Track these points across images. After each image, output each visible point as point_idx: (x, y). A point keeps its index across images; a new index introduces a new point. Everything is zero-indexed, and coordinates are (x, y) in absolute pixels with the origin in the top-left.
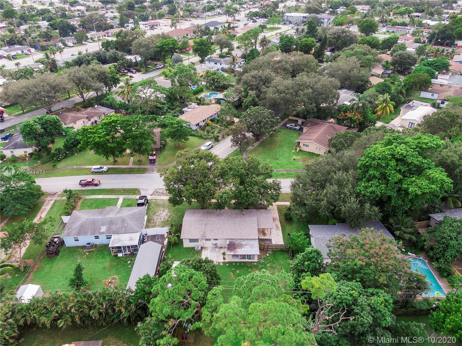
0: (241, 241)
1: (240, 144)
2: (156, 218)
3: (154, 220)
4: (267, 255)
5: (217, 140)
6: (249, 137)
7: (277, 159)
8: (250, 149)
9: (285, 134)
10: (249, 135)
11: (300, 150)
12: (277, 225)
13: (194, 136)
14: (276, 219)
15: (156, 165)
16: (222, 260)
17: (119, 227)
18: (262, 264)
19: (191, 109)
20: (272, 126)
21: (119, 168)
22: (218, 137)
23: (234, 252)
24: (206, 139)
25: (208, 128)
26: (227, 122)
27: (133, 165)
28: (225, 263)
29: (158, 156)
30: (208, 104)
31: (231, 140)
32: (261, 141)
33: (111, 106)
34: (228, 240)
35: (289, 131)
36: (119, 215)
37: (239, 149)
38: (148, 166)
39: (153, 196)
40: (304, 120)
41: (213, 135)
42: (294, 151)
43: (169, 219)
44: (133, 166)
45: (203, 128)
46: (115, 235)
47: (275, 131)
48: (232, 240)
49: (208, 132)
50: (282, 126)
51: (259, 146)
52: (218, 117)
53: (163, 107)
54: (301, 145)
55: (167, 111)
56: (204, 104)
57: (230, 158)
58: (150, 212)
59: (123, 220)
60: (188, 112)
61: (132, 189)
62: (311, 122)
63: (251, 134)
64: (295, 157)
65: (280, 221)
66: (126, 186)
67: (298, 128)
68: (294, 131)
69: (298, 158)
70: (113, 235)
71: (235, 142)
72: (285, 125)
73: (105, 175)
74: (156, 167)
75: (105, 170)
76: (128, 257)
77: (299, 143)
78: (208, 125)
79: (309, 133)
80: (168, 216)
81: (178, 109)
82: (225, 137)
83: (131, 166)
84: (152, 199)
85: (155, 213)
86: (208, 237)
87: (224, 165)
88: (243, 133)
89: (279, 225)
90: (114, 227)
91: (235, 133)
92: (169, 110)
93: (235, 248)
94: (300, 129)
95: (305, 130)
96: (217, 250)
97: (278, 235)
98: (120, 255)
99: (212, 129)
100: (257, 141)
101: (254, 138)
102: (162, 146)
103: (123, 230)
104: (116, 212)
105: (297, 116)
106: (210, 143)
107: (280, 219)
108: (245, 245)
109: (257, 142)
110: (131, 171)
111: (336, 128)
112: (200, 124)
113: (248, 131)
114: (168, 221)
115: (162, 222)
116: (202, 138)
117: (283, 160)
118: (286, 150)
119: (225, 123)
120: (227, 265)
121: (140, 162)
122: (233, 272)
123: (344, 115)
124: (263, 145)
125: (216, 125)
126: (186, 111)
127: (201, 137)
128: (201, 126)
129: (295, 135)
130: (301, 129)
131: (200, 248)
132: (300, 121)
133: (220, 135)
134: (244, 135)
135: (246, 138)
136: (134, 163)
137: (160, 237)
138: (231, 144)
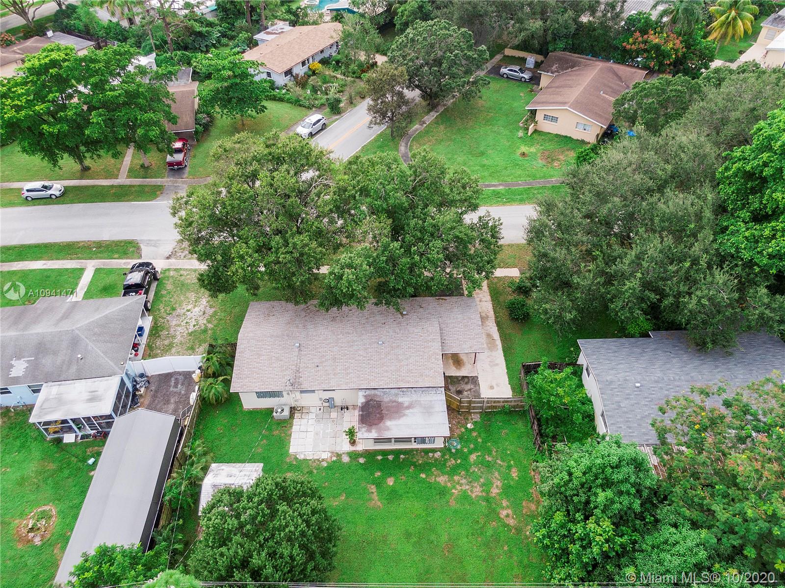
0: (397, 395)
1: (391, 119)
2: (174, 323)
3: (168, 330)
4: (469, 426)
5: (335, 108)
6: (413, 100)
7: (482, 154)
8: (417, 130)
9: (497, 91)
10: (413, 95)
11: (536, 131)
12: (489, 336)
13: (281, 100)
14: (487, 317)
15: (186, 175)
16: (346, 447)
17: (63, 362)
18: (454, 456)
19: (274, 36)
20: (468, 72)
21: (93, 186)
22: (338, 101)
23: (379, 431)
24: (309, 108)
25: (312, 81)
26: (360, 65)
27: (128, 177)
28: (354, 456)
29: (192, 153)
30: (315, 23)
31: (369, 110)
32: (441, 109)
33: (86, 33)
34: (361, 394)
35: (505, 84)
36: (66, 326)
37: (389, 131)
38: (165, 181)
39: (172, 260)
40: (540, 58)
41: (326, 97)
42: (521, 134)
43: (210, 326)
44: (128, 182)
45: (302, 83)
46: (50, 384)
47: (474, 83)
48: (373, 392)
49: (315, 90)
50: (490, 72)
51: (437, 122)
52: (339, 53)
53: (207, 32)
54: (539, 117)
55: (219, 41)
56: (305, 24)
57: (364, 159)
58: (161, 306)
59: (75, 342)
60: (266, 43)
61: (121, 242)
62: (559, 59)
63: (417, 92)
64: (524, 149)
65: (498, 324)
66: (107, 235)
67: (526, 76)
68: (518, 83)
69: (533, 150)
70: (45, 385)
71: (380, 112)
72: (495, 71)
73: (56, 206)
74: (183, 183)
75: (58, 193)
76: (88, 445)
77: (533, 113)
78: (314, 73)
79: (558, 87)
80: (207, 316)
81: (243, 35)
82: (354, 101)
83: (123, 180)
84: (169, 270)
85: (174, 309)
86: (306, 386)
87: (343, 178)
88: (398, 88)
89: (496, 336)
90: (48, 362)
91: (377, 90)
92: (224, 41)
93: (381, 419)
94: (531, 79)
95: (545, 80)
96: (334, 415)
97: (493, 364)
98: (69, 438)
99: (324, 83)
100: (430, 111)
101: (424, 103)
102: (201, 129)
103: (74, 369)
104: (61, 315)
105: (525, 46)
106: (318, 117)
107: (496, 317)
108: (408, 408)
109: (432, 114)
110: (121, 194)
111: (620, 73)
112: (295, 72)
113: (411, 85)
114: (205, 331)
115: (190, 334)
116: (300, 106)
117: (495, 159)
118: (502, 130)
119: (353, 67)
120: (362, 461)
121: (145, 170)
122: (379, 484)
123: (640, 39)
124: (448, 117)
125: (333, 74)
126: (263, 41)
127: (297, 103)
128: (297, 75)
129: (522, 93)
130: (535, 80)
131: (286, 413)
132: (531, 60)
133: (344, 98)
134: (400, 95)
135: (406, 103)
136: (132, 173)
137: (181, 378)
138: (368, 118)
